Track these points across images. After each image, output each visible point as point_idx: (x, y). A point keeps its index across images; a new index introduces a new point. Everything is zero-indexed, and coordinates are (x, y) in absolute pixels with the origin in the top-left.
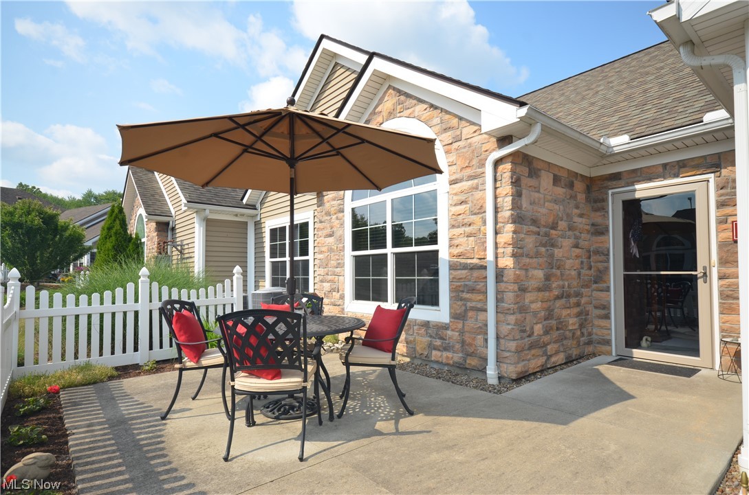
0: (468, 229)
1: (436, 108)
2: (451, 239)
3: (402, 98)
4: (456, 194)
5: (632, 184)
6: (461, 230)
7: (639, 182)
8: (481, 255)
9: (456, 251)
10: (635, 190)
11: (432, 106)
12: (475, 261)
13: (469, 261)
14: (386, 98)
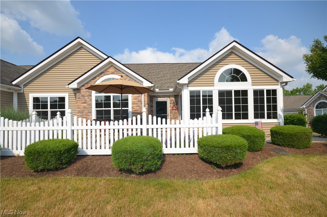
0: (137, 105)
1: (128, 76)
2: (132, 107)
3: (117, 70)
4: (134, 97)
5: (158, 98)
6: (135, 105)
7: (159, 98)
8: (141, 110)
9: (134, 110)
10: (158, 99)
11: (127, 75)
12: (139, 112)
13: (137, 112)
14: (111, 68)
